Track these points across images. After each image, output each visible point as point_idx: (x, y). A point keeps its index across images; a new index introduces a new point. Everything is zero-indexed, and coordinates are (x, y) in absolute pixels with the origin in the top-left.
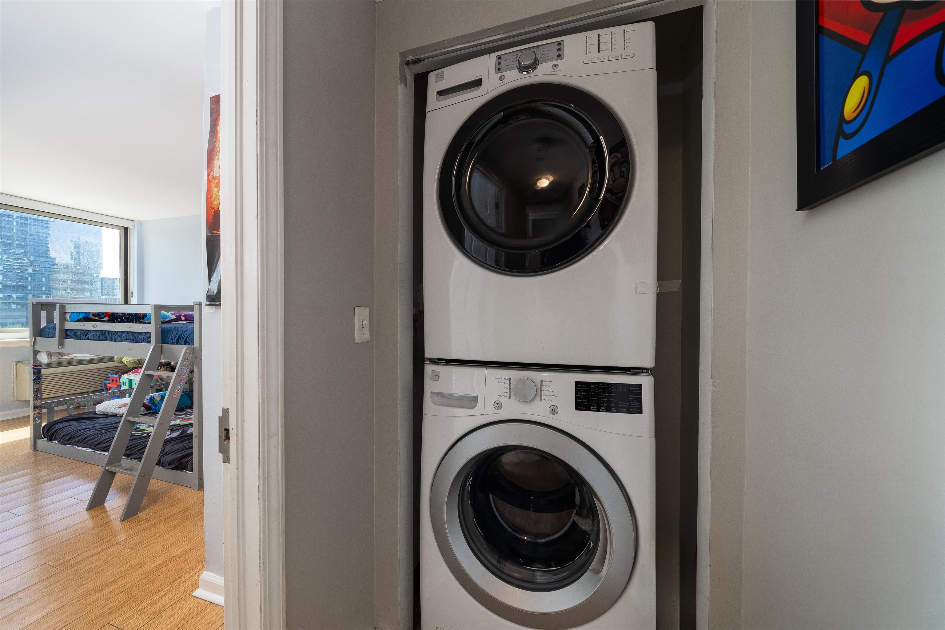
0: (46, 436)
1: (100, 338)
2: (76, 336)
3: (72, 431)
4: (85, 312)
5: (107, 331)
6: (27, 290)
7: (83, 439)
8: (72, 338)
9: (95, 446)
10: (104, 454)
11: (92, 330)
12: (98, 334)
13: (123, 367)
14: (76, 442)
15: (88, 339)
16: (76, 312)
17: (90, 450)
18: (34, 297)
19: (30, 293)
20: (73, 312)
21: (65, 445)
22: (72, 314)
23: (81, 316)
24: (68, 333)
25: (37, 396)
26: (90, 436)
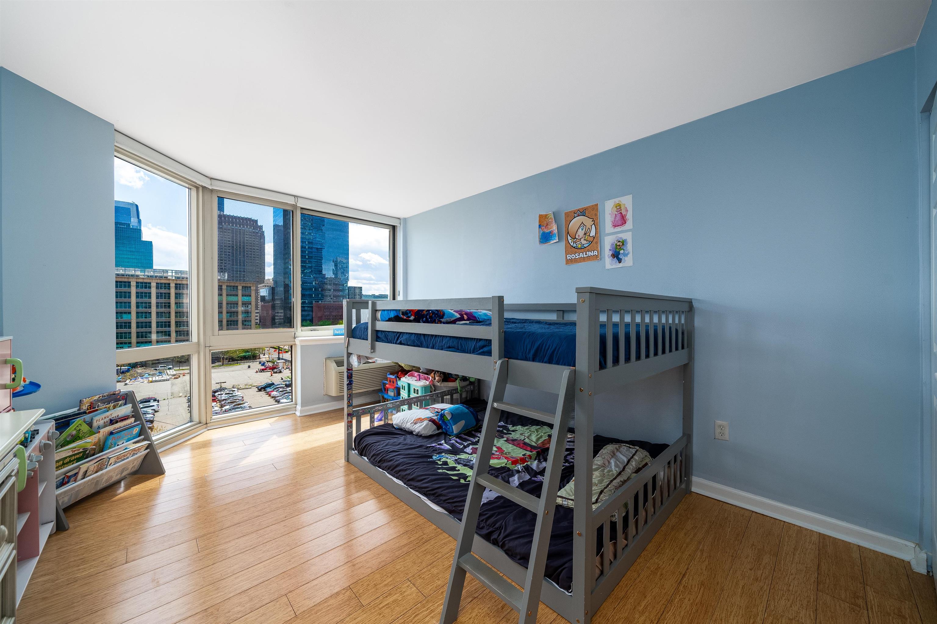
0: (357, 449)
1: (414, 343)
2: (387, 339)
3: (381, 452)
4: (396, 310)
5: (423, 334)
6: (312, 297)
7: (394, 466)
8: (383, 341)
9: (408, 481)
10: (420, 497)
11: (405, 333)
12: (413, 337)
13: (394, 367)
14: (387, 468)
15: (401, 343)
16: (387, 310)
17: (403, 484)
18: (315, 302)
19: (314, 300)
20: (384, 310)
21: (375, 466)
22: (383, 312)
23: (392, 315)
24: (379, 335)
25: (349, 403)
26: (401, 465)
